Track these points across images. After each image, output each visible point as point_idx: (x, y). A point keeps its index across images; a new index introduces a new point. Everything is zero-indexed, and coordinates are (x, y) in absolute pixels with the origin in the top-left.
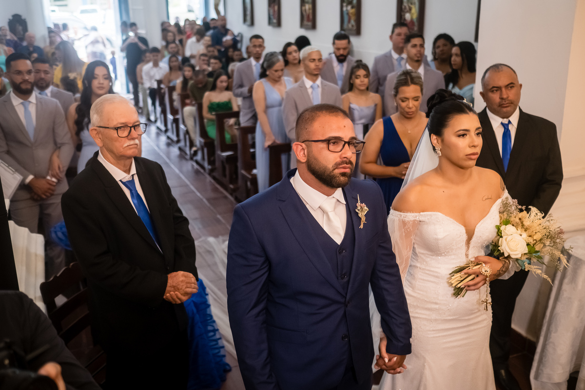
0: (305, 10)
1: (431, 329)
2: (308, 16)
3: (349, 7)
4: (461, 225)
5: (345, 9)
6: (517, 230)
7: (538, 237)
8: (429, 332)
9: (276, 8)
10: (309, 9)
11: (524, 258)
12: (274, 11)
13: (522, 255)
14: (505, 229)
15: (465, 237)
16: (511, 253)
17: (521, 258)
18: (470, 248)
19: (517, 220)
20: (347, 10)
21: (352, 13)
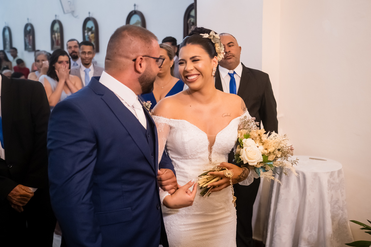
0: (55, 38)
1: (182, 223)
2: (58, 41)
3: (90, 33)
4: (203, 132)
5: (86, 34)
6: (256, 143)
7: (271, 150)
8: (180, 226)
9: (31, 37)
10: (58, 37)
11: (259, 166)
12: (29, 40)
13: (258, 163)
14: (246, 142)
15: (207, 143)
16: (249, 161)
17: (257, 165)
18: (212, 153)
19: (256, 135)
20: (88, 35)
21: (92, 37)
